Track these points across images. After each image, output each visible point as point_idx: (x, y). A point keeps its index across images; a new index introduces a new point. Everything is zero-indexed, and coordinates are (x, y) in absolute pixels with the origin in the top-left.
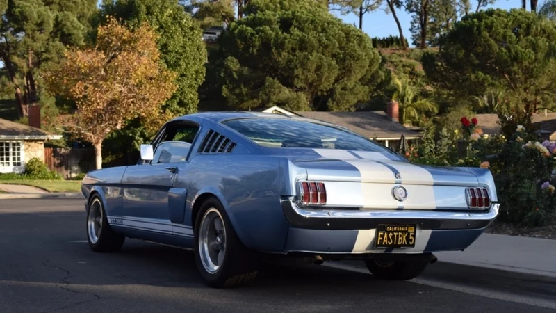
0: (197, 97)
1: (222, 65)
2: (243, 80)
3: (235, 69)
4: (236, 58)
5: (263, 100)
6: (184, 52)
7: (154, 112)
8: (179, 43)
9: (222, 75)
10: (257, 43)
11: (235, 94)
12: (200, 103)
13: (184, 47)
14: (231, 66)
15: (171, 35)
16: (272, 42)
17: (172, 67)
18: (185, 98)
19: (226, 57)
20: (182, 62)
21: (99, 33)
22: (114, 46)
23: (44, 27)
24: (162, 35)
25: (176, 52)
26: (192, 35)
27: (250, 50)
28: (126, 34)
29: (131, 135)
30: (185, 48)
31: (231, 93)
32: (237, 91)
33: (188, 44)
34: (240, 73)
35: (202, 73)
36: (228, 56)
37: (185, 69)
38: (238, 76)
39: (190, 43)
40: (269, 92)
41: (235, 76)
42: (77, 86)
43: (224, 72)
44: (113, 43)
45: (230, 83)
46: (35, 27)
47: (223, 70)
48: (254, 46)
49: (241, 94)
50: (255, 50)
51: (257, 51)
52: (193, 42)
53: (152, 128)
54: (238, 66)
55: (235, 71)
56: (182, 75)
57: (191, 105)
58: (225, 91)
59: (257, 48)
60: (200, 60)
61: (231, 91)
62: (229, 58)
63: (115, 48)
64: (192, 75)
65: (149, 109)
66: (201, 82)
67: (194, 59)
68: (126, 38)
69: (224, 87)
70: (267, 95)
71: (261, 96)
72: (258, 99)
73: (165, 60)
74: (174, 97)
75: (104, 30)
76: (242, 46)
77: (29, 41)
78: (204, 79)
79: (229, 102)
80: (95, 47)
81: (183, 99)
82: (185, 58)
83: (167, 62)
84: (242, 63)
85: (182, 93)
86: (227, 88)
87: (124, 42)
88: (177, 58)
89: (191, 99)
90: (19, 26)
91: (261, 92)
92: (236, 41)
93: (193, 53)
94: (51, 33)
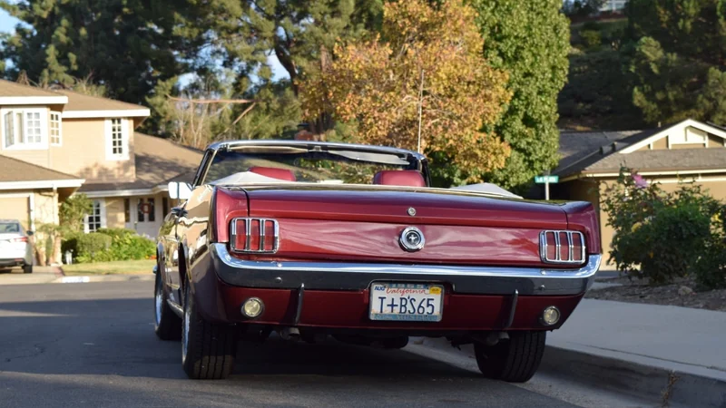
0: (555, 110)
1: (631, 53)
2: (669, 76)
3: (653, 58)
4: (656, 39)
5: (705, 109)
6: (530, 36)
7: (468, 137)
8: (520, 21)
9: (632, 69)
10: (692, 11)
11: (655, 101)
12: (560, 118)
13: (529, 28)
14: (648, 54)
15: (508, 10)
16: (718, 8)
17: (510, 61)
18: (534, 113)
19: (639, 38)
20: (525, 53)
21: (385, 14)
22: (408, 33)
23: (339, 7)
24: (493, 11)
25: (516, 37)
26: (545, 7)
27: (680, 24)
28: (425, 14)
29: (446, 175)
30: (531, 29)
31: (648, 100)
32: (659, 96)
33: (536, 22)
34: (663, 65)
35: (562, 69)
36: (643, 36)
37: (532, 65)
38: (660, 69)
39: (541, 20)
40: (716, 94)
41: (655, 69)
42: (347, 101)
43: (636, 64)
44: (407, 29)
45: (646, 81)
46: (326, 8)
47: (633, 61)
48: (686, 17)
49: (666, 100)
50: (688, 24)
51: (692, 24)
52: (545, 18)
53: (466, 163)
54: (660, 53)
55: (654, 62)
56: (527, 75)
57: (546, 123)
58: (638, 98)
59: (692, 20)
60: (560, 47)
61: (650, 96)
62: (643, 40)
63: (410, 37)
64: (543, 74)
65: (460, 133)
66: (561, 85)
67: (548, 46)
68: (426, 19)
69: (636, 90)
70: (710, 99)
71: (701, 102)
72: (697, 109)
73: (497, 52)
74: (512, 111)
75: (395, 9)
76: (667, 18)
77: (318, 31)
78: (566, 80)
79: (646, 115)
80: (375, 37)
81: (530, 114)
82: (532, 45)
83: (501, 54)
84: (667, 46)
85: (528, 104)
86: (642, 91)
87: (425, 27)
88: (518, 47)
89: (545, 113)
90: (303, 9)
91: (701, 96)
92: (656, 11)
93: (545, 37)
94: (352, 16)
